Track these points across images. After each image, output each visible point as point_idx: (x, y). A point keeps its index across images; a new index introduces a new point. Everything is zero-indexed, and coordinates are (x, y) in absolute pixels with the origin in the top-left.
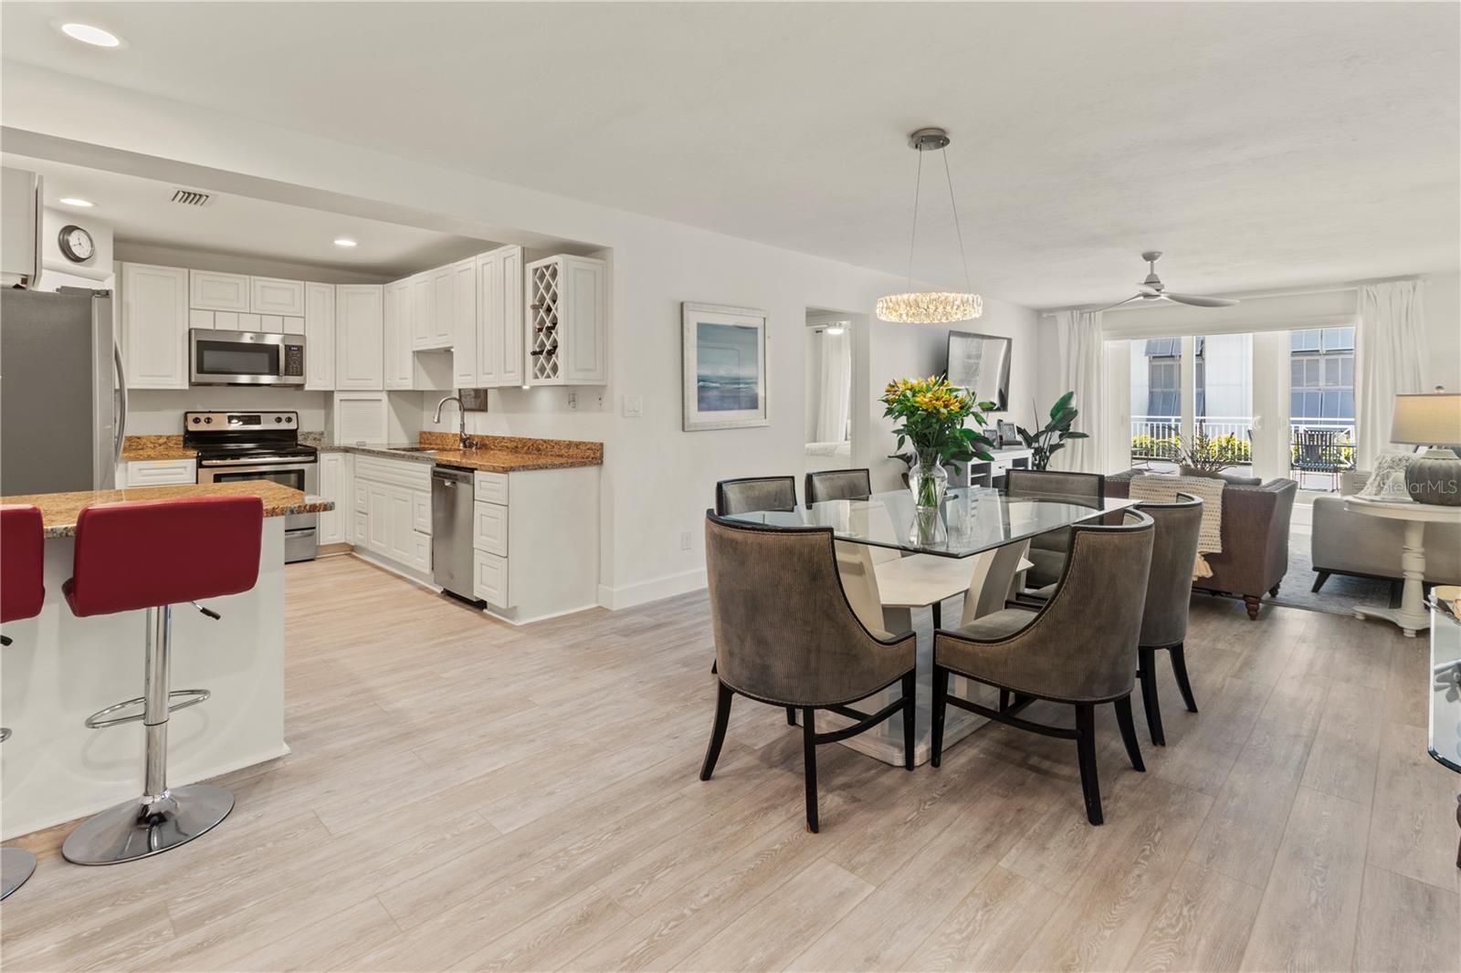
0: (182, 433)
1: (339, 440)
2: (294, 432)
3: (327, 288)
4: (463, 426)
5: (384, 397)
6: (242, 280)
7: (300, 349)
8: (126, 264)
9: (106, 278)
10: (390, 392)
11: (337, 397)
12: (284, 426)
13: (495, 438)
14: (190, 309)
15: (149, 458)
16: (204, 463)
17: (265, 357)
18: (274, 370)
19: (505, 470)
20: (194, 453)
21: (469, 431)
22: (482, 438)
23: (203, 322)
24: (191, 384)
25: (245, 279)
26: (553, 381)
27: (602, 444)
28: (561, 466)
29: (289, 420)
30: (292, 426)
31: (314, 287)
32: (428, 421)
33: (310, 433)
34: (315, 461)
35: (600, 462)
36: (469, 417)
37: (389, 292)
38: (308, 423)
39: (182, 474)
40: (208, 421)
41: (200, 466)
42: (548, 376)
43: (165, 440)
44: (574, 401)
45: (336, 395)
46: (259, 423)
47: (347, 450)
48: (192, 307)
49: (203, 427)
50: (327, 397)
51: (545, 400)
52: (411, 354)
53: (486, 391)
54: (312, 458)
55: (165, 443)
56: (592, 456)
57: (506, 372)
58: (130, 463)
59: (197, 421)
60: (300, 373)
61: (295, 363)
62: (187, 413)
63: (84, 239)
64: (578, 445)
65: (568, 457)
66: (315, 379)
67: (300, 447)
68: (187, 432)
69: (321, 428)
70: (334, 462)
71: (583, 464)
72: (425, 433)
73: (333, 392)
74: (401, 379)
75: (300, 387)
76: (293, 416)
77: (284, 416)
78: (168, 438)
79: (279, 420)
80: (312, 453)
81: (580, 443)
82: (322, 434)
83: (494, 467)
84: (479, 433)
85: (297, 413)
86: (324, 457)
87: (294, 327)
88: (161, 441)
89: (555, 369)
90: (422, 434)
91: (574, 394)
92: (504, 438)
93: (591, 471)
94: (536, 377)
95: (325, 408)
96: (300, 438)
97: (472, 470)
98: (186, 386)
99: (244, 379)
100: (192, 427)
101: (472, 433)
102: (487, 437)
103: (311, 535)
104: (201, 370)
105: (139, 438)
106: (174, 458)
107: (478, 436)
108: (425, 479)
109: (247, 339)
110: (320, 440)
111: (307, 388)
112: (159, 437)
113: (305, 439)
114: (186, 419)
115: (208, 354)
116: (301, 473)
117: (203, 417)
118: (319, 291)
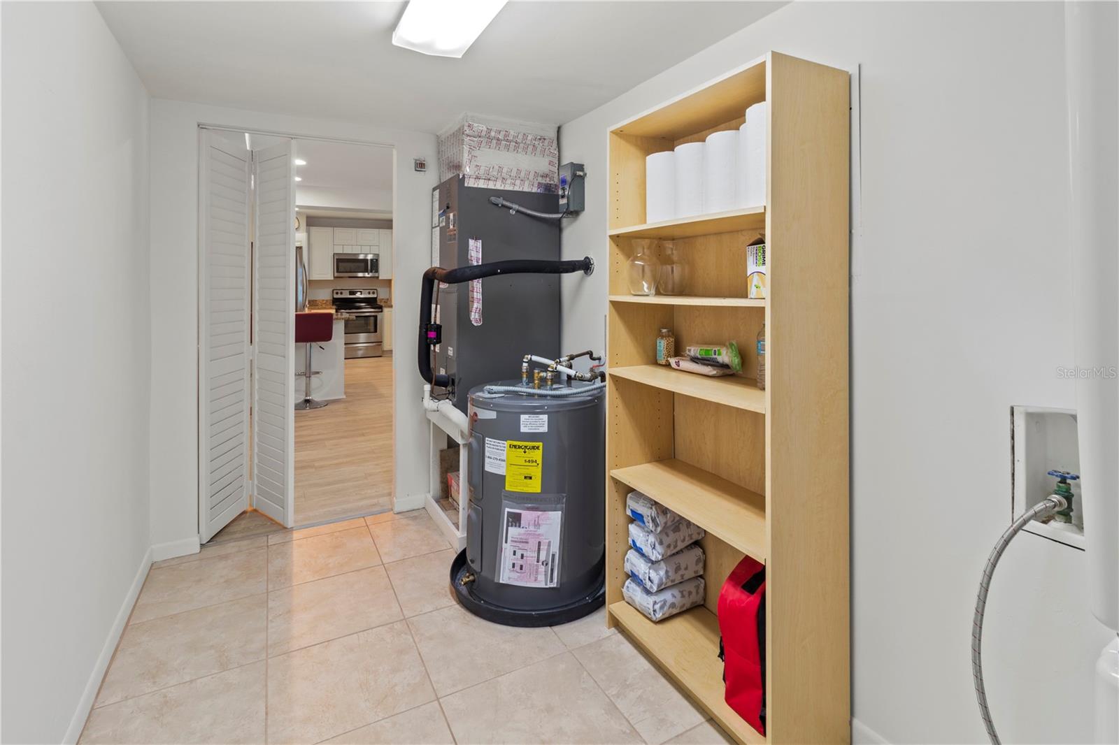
0: (331, 298)
2: (375, 299)
3: (388, 231)
6: (354, 231)
7: (377, 260)
8: (311, 228)
12: (371, 296)
17: (363, 265)
18: (366, 270)
20: (334, 307)
23: (339, 250)
24: (335, 277)
29: (374, 293)
30: (375, 296)
31: (383, 232)
33: (382, 298)
34: (382, 311)
38: (382, 294)
40: (341, 293)
45: (392, 281)
46: (362, 294)
48: (335, 244)
49: (339, 296)
50: (389, 282)
54: (380, 310)
55: (326, 303)
59: (337, 293)
60: (377, 271)
61: (375, 267)
62: (333, 290)
66: (383, 274)
67: (377, 305)
68: (333, 298)
69: (388, 297)
73: (390, 280)
75: (378, 277)
76: (375, 291)
77: (372, 291)
78: (327, 301)
79: (370, 293)
80: (381, 308)
82: (388, 299)
85: (377, 290)
86: (386, 310)
87: (375, 251)
95: (387, 288)
96: (378, 301)
98: (333, 279)
99: (360, 275)
100: (336, 296)
103: (380, 345)
104: (338, 271)
105: (316, 300)
106: (328, 309)
109: (361, 257)
110: (386, 301)
111: (380, 278)
112: (323, 300)
113: (381, 302)
114: (333, 292)
115: (340, 264)
116: (376, 317)
117: (339, 292)
118: (385, 233)
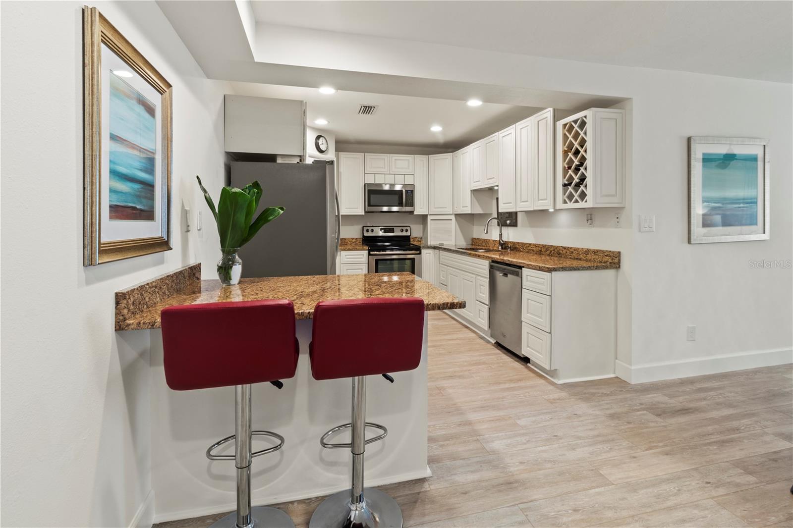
0: (362, 237)
1: (431, 242)
2: (409, 237)
3: (424, 158)
4: (501, 235)
5: (453, 217)
7: (412, 192)
8: (341, 153)
10: (457, 215)
11: (429, 218)
12: (404, 234)
13: (523, 244)
14: (365, 173)
15: (349, 250)
16: (371, 253)
17: (396, 197)
18: (400, 204)
19: (550, 270)
20: (367, 248)
21: (505, 239)
22: (514, 243)
23: (370, 180)
24: (366, 212)
25: (388, 156)
26: (581, 205)
27: (619, 253)
28: (589, 268)
29: (407, 231)
30: (408, 234)
31: (418, 158)
32: (479, 232)
33: (416, 238)
34: (420, 254)
35: (618, 266)
36: (504, 229)
37: (456, 157)
38: (415, 232)
39: (362, 258)
40: (372, 231)
41: (369, 254)
42: (577, 201)
44: (591, 219)
45: (428, 216)
46: (393, 232)
47: (435, 248)
49: (370, 234)
50: (424, 218)
51: (563, 219)
52: (470, 192)
53: (516, 213)
54: (418, 252)
55: (355, 242)
56: (610, 261)
57: (539, 200)
58: (342, 252)
59: (367, 231)
60: (412, 205)
61: (410, 199)
62: (363, 227)
63: (324, 141)
64: (596, 252)
65: (587, 260)
66: (419, 210)
67: (411, 246)
68: (364, 236)
69: (421, 235)
70: (429, 255)
71: (606, 268)
72: (475, 239)
73: (427, 215)
74: (463, 207)
75: (412, 212)
76: (408, 228)
77: (404, 229)
78: (356, 239)
79: (402, 231)
80: (418, 249)
81: (598, 251)
82: (421, 238)
83: (540, 267)
84: (511, 240)
85: (410, 227)
86: (424, 252)
87: (409, 181)
88: (353, 241)
89: (583, 196)
90: (473, 239)
91: (591, 215)
92: (530, 244)
93: (610, 273)
94: (565, 202)
95: (423, 224)
96: (411, 240)
97: (520, 268)
98: (364, 214)
99: (385, 209)
100: (366, 234)
101: (506, 240)
102: (518, 243)
104: (369, 205)
105: (345, 239)
106: (359, 250)
107: (510, 242)
108: (485, 270)
109: (387, 188)
110: (420, 242)
111: (415, 213)
112: (353, 239)
113: (414, 241)
114: (363, 229)
115: (372, 196)
116: (413, 260)
117: (370, 229)
118: (421, 159)
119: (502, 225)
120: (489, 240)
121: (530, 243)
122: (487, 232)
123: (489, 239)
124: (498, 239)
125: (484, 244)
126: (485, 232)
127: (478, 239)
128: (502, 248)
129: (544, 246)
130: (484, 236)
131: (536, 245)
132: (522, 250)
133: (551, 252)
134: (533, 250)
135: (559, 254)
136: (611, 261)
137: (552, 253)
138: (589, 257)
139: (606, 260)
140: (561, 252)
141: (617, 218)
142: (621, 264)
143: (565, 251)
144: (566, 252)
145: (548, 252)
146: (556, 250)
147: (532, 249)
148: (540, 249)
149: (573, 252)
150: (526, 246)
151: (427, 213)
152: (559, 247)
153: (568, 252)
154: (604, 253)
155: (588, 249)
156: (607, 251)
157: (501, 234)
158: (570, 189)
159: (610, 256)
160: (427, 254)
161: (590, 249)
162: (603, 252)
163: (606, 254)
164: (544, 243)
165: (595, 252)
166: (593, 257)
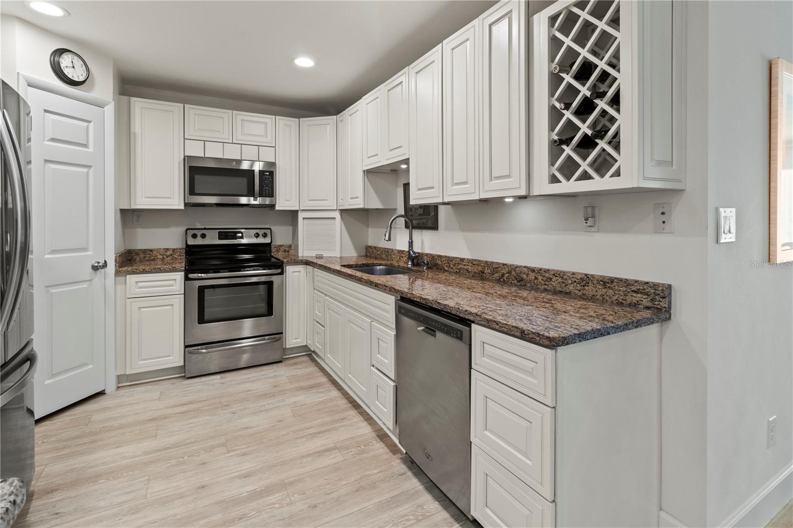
0: (185, 247)
1: (304, 252)
2: (269, 245)
3: (292, 122)
4: (411, 244)
5: (337, 215)
6: (226, 114)
7: (272, 174)
8: (133, 99)
9: (106, 105)
10: (342, 211)
11: (301, 215)
12: (261, 240)
13: (449, 259)
14: (184, 139)
15: (160, 271)
16: (191, 276)
17: (243, 182)
18: (251, 193)
19: (552, 344)
20: (186, 267)
21: (417, 249)
22: (433, 257)
23: (195, 150)
24: (186, 204)
25: (228, 113)
26: (601, 183)
27: (670, 287)
29: (265, 235)
30: (267, 240)
31: (282, 121)
32: (376, 237)
33: (281, 246)
34: (282, 273)
35: (667, 316)
36: (417, 234)
37: (341, 121)
38: (280, 236)
39: (172, 286)
40: (203, 236)
41: (187, 278)
43: (171, 252)
44: (593, 217)
45: (300, 213)
46: (242, 238)
47: (307, 263)
48: (186, 138)
49: (199, 241)
50: (294, 214)
52: (362, 173)
53: (435, 207)
54: (279, 271)
55: (171, 255)
57: (490, 180)
59: (195, 236)
60: (272, 195)
61: (267, 186)
62: (187, 230)
63: (78, 63)
66: (284, 201)
67: (273, 260)
68: (187, 246)
69: (290, 242)
70: (298, 273)
72: (370, 247)
73: (297, 211)
74: (351, 198)
75: (272, 206)
76: (268, 232)
77: (261, 232)
78: (174, 250)
79: (257, 235)
80: (279, 266)
81: (612, 280)
82: (290, 246)
84: (427, 251)
85: (270, 229)
86: (290, 269)
88: (169, 253)
89: (605, 163)
90: (368, 248)
92: (462, 260)
94: (554, 180)
95: (292, 226)
96: (273, 250)
97: (467, 323)
98: (182, 207)
100: (191, 242)
101: (420, 251)
102: (440, 256)
103: (279, 339)
104: (192, 192)
105: (151, 251)
106: (165, 271)
107: (427, 255)
108: (387, 312)
110: (288, 252)
111: (277, 208)
112: (167, 250)
113: (278, 251)
114: (186, 234)
115: (198, 178)
116: (270, 284)
117: (199, 233)
118: (286, 125)
119: (414, 227)
120: (392, 250)
121: (462, 257)
122: (389, 239)
123: (391, 248)
124: (406, 248)
125: (384, 256)
126: (387, 238)
127: (375, 247)
128: (413, 265)
129: (488, 264)
130: (384, 244)
131: (472, 262)
132: (446, 268)
133: (503, 275)
134: (467, 270)
135: (521, 280)
136: (649, 304)
137: (505, 278)
138: (590, 290)
139: (635, 300)
140: (525, 276)
141: (663, 213)
142: (672, 311)
143: (532, 276)
144: (536, 278)
145: (496, 275)
146: (513, 273)
147: (466, 267)
148: (480, 268)
149: (551, 279)
150: (454, 262)
151: (298, 209)
152: (520, 267)
153: (540, 278)
154: (629, 285)
155: (586, 275)
156: (636, 281)
157: (412, 242)
158: (568, 150)
159: (647, 294)
160: (295, 273)
161: (592, 276)
162: (627, 283)
163: (634, 288)
164: (490, 259)
165: (605, 283)
166: (600, 293)
